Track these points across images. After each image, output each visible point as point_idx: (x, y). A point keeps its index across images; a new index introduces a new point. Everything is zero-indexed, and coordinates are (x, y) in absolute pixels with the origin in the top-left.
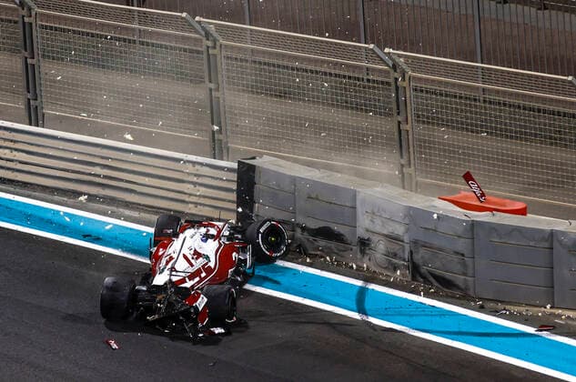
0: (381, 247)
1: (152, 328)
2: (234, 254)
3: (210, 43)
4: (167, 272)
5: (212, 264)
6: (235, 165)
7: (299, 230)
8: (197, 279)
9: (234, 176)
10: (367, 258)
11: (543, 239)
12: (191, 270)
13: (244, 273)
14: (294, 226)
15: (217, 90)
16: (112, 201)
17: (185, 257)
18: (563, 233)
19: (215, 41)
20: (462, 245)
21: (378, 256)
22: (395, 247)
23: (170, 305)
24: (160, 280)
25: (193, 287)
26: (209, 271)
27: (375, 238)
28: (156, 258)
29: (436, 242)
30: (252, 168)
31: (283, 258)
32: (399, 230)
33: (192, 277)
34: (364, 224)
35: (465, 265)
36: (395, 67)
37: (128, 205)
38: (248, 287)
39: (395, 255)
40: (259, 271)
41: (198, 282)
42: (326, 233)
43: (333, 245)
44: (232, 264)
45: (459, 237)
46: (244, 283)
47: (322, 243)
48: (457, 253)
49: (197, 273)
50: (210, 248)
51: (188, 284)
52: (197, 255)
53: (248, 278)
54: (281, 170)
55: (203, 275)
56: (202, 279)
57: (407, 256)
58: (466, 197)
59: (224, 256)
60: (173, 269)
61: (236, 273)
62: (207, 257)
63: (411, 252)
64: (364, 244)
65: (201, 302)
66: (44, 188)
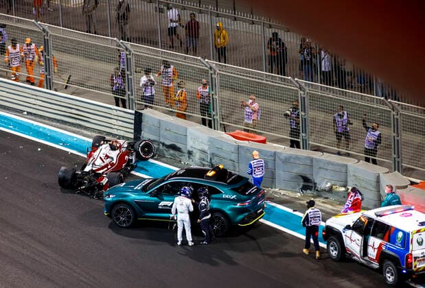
0: (197, 156)
1: (82, 193)
2: (126, 157)
3: (128, 53)
4: (91, 165)
5: (114, 162)
6: (133, 112)
7: (161, 145)
8: (106, 169)
9: (133, 117)
10: (191, 160)
11: (271, 156)
12: (103, 165)
13: (132, 166)
14: (159, 143)
15: (131, 75)
16: (80, 126)
17: (100, 158)
18: (280, 153)
19: (130, 52)
20: (234, 157)
21: (196, 159)
22: (203, 156)
23: (90, 182)
24: (87, 169)
25: (103, 173)
26: (112, 165)
27: (195, 151)
28: (90, 156)
29: (222, 154)
30: (141, 114)
31: (152, 157)
32: (206, 148)
33: (103, 168)
34: (190, 144)
35: (235, 166)
36: (211, 68)
37: (86, 128)
38: (133, 172)
39: (204, 160)
40: (140, 164)
41: (106, 171)
42: (173, 147)
43: (176, 153)
44: (125, 161)
45: (232, 153)
46: (131, 170)
47: (172, 152)
48: (231, 160)
49: (106, 166)
50: (114, 154)
51: (101, 172)
52: (107, 157)
53: (133, 168)
54: (154, 116)
55: (109, 167)
56: (108, 169)
57: (209, 160)
58: (238, 133)
59: (121, 158)
60: (94, 164)
61: (128, 165)
62: (112, 158)
63: (211, 159)
64: (190, 153)
65: (105, 181)
66: (49, 119)
